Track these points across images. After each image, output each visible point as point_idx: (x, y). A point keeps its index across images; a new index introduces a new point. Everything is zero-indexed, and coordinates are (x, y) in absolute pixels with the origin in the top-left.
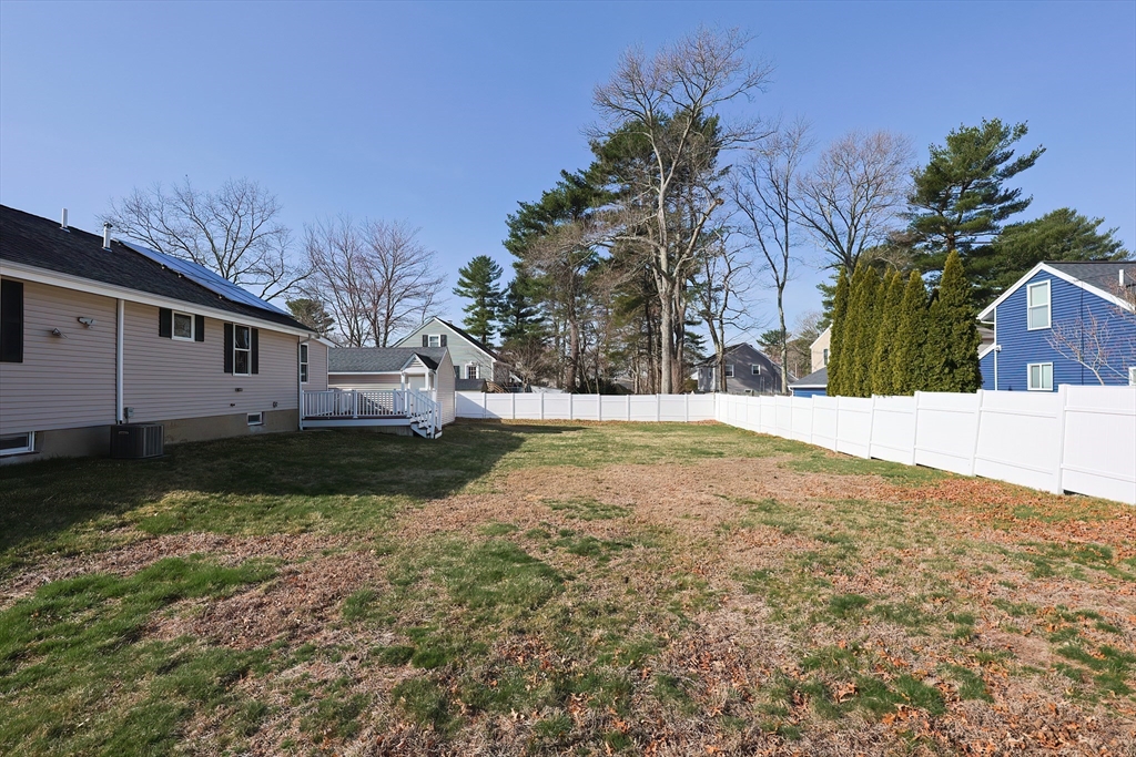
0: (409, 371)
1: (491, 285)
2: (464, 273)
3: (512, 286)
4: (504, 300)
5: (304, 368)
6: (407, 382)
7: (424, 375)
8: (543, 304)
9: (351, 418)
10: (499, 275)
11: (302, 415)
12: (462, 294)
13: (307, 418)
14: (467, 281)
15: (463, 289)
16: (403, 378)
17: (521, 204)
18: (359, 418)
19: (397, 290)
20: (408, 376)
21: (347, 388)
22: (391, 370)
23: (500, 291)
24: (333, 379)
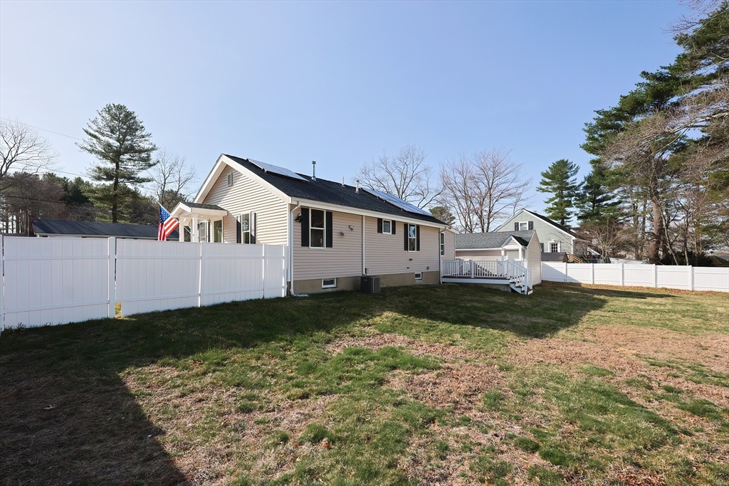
0: (507, 247)
1: (569, 181)
2: (545, 175)
3: (589, 179)
4: (581, 191)
5: (442, 246)
6: (505, 255)
7: (518, 250)
8: (620, 189)
9: (470, 278)
10: (576, 172)
11: (442, 275)
12: (543, 190)
13: (444, 277)
14: (548, 180)
15: (544, 187)
16: (503, 253)
17: (598, 112)
18: (475, 278)
19: (495, 193)
20: (506, 251)
21: (466, 259)
22: (494, 247)
23: (577, 185)
24: (458, 253)
